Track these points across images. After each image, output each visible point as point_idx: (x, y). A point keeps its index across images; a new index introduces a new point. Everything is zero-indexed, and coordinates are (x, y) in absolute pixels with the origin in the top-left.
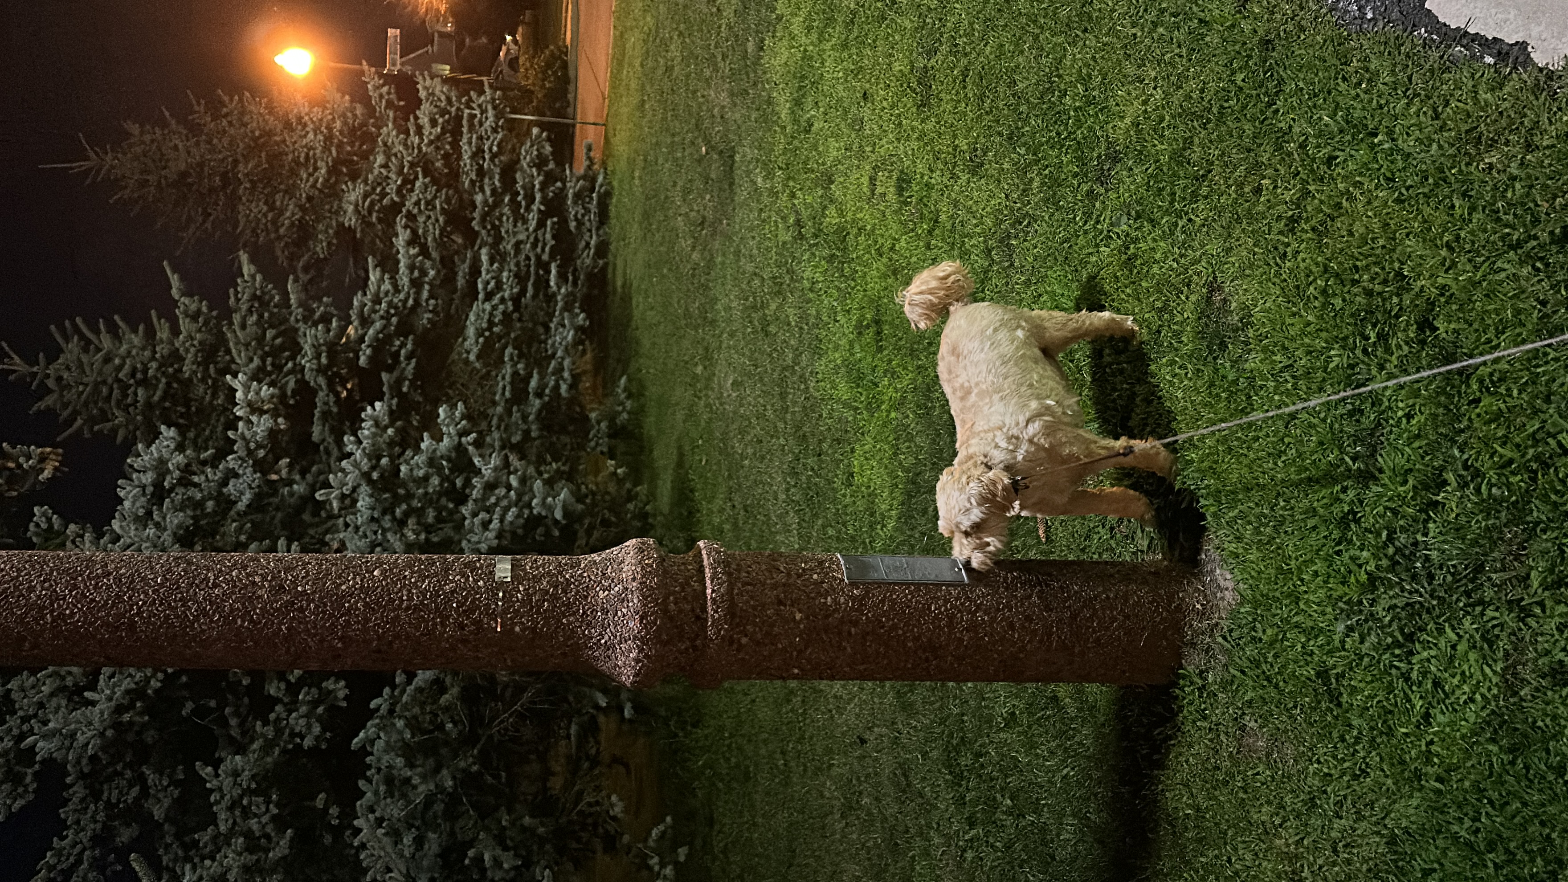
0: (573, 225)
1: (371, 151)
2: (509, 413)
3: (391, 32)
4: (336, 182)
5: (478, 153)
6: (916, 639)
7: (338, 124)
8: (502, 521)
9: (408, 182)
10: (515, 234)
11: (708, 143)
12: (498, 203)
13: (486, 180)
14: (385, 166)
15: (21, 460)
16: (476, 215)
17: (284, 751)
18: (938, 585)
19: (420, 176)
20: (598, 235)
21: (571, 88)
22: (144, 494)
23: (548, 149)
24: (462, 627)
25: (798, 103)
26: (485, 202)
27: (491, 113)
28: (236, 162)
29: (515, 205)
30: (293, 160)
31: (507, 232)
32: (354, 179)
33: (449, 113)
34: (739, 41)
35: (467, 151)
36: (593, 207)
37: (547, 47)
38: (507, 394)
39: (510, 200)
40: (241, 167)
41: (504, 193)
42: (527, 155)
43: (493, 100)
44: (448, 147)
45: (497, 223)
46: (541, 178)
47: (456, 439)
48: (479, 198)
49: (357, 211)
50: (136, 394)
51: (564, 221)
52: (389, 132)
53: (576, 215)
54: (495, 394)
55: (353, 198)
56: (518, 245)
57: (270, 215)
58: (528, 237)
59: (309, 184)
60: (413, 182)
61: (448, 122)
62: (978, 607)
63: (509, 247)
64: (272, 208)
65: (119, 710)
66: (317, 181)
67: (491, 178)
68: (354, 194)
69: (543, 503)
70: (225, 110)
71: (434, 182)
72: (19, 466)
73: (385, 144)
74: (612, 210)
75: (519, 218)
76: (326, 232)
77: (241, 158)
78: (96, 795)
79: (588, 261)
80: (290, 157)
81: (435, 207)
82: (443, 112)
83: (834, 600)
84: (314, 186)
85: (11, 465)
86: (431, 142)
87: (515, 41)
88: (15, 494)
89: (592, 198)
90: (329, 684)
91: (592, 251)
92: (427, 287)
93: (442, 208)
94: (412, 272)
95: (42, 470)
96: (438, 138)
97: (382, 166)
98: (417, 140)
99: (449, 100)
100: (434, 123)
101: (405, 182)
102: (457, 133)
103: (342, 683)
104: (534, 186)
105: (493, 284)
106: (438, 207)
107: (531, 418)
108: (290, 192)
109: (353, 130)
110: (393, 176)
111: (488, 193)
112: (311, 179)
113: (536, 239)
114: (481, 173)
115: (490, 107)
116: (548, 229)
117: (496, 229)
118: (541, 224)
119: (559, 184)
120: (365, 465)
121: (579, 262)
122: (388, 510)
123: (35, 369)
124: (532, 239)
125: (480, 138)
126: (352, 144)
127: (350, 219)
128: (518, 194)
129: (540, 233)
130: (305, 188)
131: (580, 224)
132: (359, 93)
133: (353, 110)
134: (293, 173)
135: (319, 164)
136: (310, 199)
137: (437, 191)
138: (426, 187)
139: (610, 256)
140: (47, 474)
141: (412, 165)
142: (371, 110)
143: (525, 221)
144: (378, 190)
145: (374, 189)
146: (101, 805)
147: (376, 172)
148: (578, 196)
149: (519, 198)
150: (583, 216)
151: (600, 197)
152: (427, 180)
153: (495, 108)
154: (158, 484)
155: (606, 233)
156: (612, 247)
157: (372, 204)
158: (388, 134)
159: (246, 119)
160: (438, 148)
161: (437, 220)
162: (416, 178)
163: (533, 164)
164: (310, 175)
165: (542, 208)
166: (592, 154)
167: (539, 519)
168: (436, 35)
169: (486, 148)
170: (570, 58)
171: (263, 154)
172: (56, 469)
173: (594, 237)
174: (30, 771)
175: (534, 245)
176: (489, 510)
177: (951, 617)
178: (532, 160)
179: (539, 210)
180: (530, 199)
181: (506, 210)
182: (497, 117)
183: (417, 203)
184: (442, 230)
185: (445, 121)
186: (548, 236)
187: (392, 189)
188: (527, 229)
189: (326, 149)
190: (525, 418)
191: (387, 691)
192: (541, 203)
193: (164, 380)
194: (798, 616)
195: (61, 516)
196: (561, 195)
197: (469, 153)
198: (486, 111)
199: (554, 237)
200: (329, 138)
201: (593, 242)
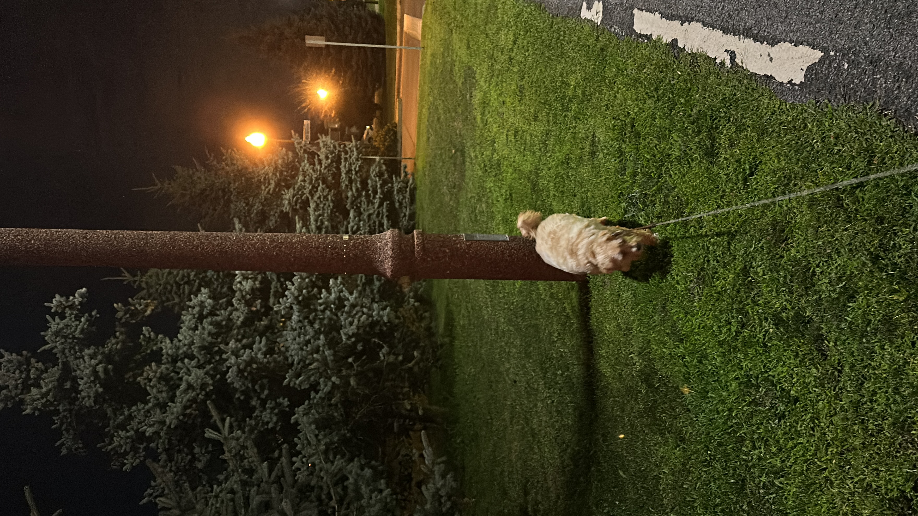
0: (397, 205)
1: (297, 175)
2: (365, 290)
3: (305, 122)
4: (280, 190)
5: (349, 171)
6: (491, 259)
7: (280, 161)
8: (359, 321)
9: (315, 188)
10: (368, 210)
11: (455, 147)
12: (360, 195)
13: (353, 185)
14: (304, 181)
15: (137, 306)
16: (349, 201)
17: (260, 432)
18: (499, 241)
19: (321, 184)
20: (410, 209)
21: (399, 145)
22: (194, 318)
23: (384, 167)
24: (333, 254)
25: (483, 114)
26: (353, 195)
27: (355, 153)
28: (230, 183)
29: (368, 196)
30: (258, 180)
31: (364, 210)
32: (288, 189)
33: (335, 153)
34: (464, 96)
35: (343, 170)
36: (407, 195)
37: (386, 124)
38: (363, 280)
39: (366, 194)
40: (232, 185)
41: (362, 191)
42: (374, 170)
43: (356, 145)
44: (334, 169)
45: (359, 205)
46: (381, 182)
47: (338, 294)
48: (350, 194)
49: (289, 203)
50: (184, 288)
51: (392, 203)
52: (306, 165)
53: (398, 200)
54: (357, 281)
55: (287, 197)
56: (369, 216)
57: (246, 208)
58: (374, 211)
59: (266, 192)
60: (317, 188)
61: (334, 157)
62: (512, 248)
63: (365, 217)
64: (247, 204)
65: (185, 408)
66: (269, 190)
67: (356, 184)
68: (288, 195)
69: (378, 314)
70: (224, 157)
71: (327, 187)
72: (136, 309)
73: (303, 171)
74: (417, 196)
75: (370, 202)
76: (274, 215)
77: (232, 181)
78: (170, 459)
79: (405, 223)
80: (256, 179)
81: (328, 200)
82: (332, 152)
83: (461, 246)
84: (268, 193)
85: (133, 308)
86: (326, 168)
87: (371, 128)
88: (134, 321)
89: (406, 191)
90: (281, 400)
91: (407, 218)
92: (324, 230)
93: (332, 200)
94: (317, 223)
95: (146, 311)
96: (329, 165)
97: (301, 181)
98: (319, 168)
99: (335, 147)
100: (327, 158)
101: (313, 187)
102: (339, 162)
103: (286, 399)
104: (377, 186)
105: (355, 227)
106: (330, 199)
107: (375, 291)
108: (256, 196)
109: (287, 164)
110: (307, 185)
111: (354, 190)
112: (267, 189)
113: (379, 212)
114: (351, 181)
115: (355, 149)
116: (385, 207)
117: (359, 208)
118: (381, 205)
119: (390, 185)
120: (296, 293)
121: (401, 224)
122: (307, 318)
123: (136, 279)
124: (376, 212)
125: (350, 164)
126: (287, 172)
127: (287, 208)
128: (369, 190)
129: (380, 209)
130: (264, 193)
131: (401, 204)
132: (291, 147)
133: (287, 155)
134: (259, 187)
135: (271, 181)
136: (266, 199)
137: (329, 191)
138: (323, 189)
139: (416, 220)
140: (148, 312)
141: (317, 179)
142: (296, 154)
143: (373, 203)
144: (300, 193)
145: (298, 192)
146: (173, 463)
147: (299, 184)
148: (399, 191)
149: (370, 192)
150: (402, 199)
151: (410, 190)
152: (324, 186)
153: (357, 149)
154: (201, 314)
155: (414, 209)
156: (417, 215)
157: (297, 199)
158: (305, 166)
159: (235, 162)
160: (329, 170)
161: (329, 206)
162: (319, 185)
163: (377, 175)
164: (267, 187)
165: (381, 196)
166: (407, 170)
167: (378, 322)
168: (330, 130)
169: (353, 168)
170: (398, 130)
171: (243, 179)
172: (153, 310)
173: (408, 210)
174: (142, 446)
175: (378, 216)
176: (353, 317)
177: (502, 252)
178: (376, 174)
179: (380, 198)
180: (375, 192)
181: (363, 199)
182: (358, 154)
183: (319, 198)
184: (332, 211)
185: (333, 157)
186: (384, 210)
187: (306, 191)
188: (374, 208)
189: (274, 174)
190: (372, 291)
191: (307, 402)
192: (381, 194)
193: (197, 281)
194: (447, 251)
195: (154, 333)
196: (390, 191)
197: (345, 172)
198: (353, 151)
199: (387, 211)
200: (276, 168)
201: (407, 213)
